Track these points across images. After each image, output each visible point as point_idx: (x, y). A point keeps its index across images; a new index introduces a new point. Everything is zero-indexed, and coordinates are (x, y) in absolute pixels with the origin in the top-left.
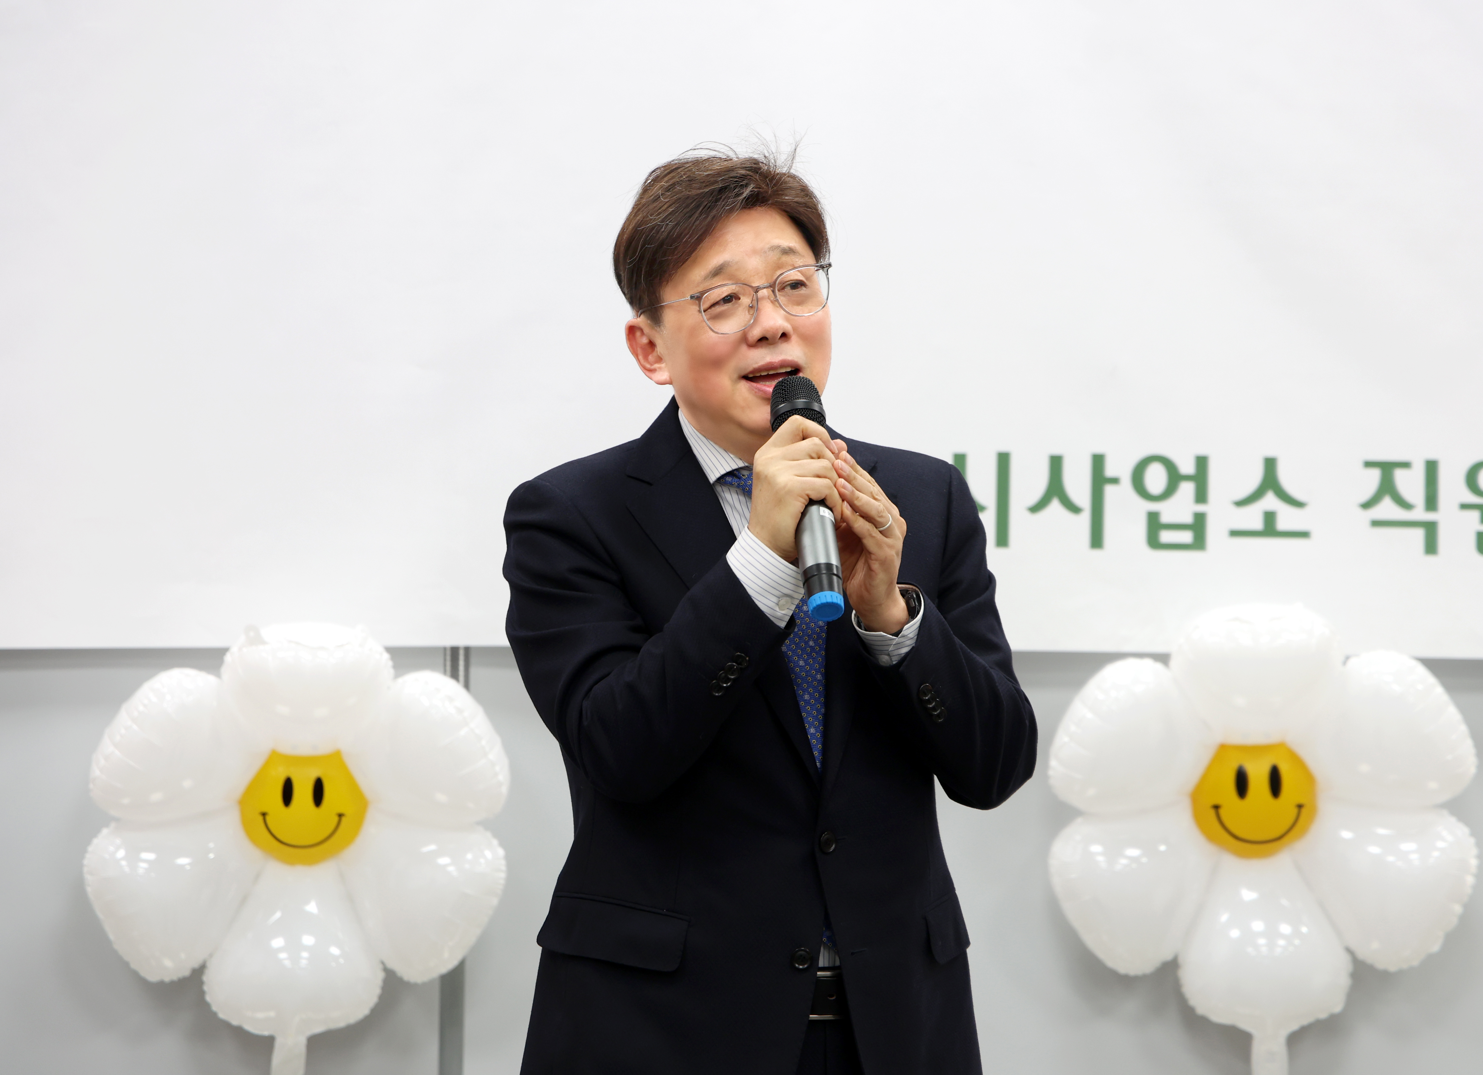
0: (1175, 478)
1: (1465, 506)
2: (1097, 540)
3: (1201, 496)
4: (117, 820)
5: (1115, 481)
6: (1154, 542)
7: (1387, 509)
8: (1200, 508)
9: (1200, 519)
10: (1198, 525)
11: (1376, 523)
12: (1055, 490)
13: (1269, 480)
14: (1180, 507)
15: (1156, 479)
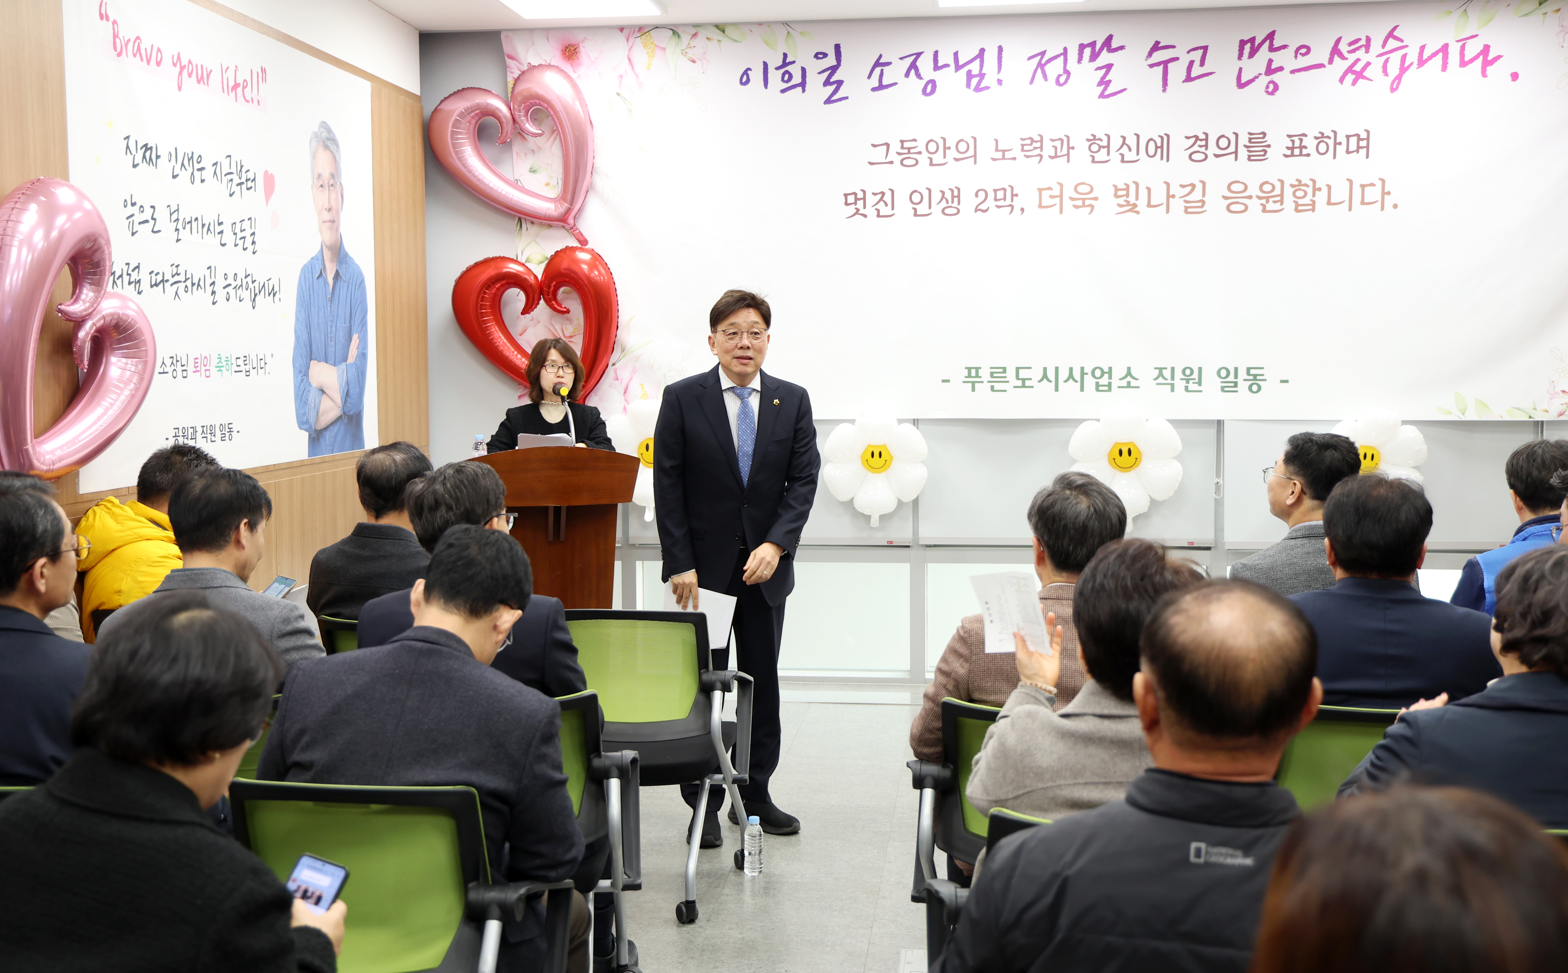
0: (1103, 373)
1: (1181, 379)
2: (1082, 389)
3: (1110, 378)
4: (831, 461)
5: (1087, 374)
6: (1097, 390)
7: (1161, 380)
8: (1110, 381)
9: (1110, 383)
10: (1109, 385)
11: (1158, 384)
12: (1071, 376)
13: (1129, 373)
14: (1104, 380)
15: (1098, 373)
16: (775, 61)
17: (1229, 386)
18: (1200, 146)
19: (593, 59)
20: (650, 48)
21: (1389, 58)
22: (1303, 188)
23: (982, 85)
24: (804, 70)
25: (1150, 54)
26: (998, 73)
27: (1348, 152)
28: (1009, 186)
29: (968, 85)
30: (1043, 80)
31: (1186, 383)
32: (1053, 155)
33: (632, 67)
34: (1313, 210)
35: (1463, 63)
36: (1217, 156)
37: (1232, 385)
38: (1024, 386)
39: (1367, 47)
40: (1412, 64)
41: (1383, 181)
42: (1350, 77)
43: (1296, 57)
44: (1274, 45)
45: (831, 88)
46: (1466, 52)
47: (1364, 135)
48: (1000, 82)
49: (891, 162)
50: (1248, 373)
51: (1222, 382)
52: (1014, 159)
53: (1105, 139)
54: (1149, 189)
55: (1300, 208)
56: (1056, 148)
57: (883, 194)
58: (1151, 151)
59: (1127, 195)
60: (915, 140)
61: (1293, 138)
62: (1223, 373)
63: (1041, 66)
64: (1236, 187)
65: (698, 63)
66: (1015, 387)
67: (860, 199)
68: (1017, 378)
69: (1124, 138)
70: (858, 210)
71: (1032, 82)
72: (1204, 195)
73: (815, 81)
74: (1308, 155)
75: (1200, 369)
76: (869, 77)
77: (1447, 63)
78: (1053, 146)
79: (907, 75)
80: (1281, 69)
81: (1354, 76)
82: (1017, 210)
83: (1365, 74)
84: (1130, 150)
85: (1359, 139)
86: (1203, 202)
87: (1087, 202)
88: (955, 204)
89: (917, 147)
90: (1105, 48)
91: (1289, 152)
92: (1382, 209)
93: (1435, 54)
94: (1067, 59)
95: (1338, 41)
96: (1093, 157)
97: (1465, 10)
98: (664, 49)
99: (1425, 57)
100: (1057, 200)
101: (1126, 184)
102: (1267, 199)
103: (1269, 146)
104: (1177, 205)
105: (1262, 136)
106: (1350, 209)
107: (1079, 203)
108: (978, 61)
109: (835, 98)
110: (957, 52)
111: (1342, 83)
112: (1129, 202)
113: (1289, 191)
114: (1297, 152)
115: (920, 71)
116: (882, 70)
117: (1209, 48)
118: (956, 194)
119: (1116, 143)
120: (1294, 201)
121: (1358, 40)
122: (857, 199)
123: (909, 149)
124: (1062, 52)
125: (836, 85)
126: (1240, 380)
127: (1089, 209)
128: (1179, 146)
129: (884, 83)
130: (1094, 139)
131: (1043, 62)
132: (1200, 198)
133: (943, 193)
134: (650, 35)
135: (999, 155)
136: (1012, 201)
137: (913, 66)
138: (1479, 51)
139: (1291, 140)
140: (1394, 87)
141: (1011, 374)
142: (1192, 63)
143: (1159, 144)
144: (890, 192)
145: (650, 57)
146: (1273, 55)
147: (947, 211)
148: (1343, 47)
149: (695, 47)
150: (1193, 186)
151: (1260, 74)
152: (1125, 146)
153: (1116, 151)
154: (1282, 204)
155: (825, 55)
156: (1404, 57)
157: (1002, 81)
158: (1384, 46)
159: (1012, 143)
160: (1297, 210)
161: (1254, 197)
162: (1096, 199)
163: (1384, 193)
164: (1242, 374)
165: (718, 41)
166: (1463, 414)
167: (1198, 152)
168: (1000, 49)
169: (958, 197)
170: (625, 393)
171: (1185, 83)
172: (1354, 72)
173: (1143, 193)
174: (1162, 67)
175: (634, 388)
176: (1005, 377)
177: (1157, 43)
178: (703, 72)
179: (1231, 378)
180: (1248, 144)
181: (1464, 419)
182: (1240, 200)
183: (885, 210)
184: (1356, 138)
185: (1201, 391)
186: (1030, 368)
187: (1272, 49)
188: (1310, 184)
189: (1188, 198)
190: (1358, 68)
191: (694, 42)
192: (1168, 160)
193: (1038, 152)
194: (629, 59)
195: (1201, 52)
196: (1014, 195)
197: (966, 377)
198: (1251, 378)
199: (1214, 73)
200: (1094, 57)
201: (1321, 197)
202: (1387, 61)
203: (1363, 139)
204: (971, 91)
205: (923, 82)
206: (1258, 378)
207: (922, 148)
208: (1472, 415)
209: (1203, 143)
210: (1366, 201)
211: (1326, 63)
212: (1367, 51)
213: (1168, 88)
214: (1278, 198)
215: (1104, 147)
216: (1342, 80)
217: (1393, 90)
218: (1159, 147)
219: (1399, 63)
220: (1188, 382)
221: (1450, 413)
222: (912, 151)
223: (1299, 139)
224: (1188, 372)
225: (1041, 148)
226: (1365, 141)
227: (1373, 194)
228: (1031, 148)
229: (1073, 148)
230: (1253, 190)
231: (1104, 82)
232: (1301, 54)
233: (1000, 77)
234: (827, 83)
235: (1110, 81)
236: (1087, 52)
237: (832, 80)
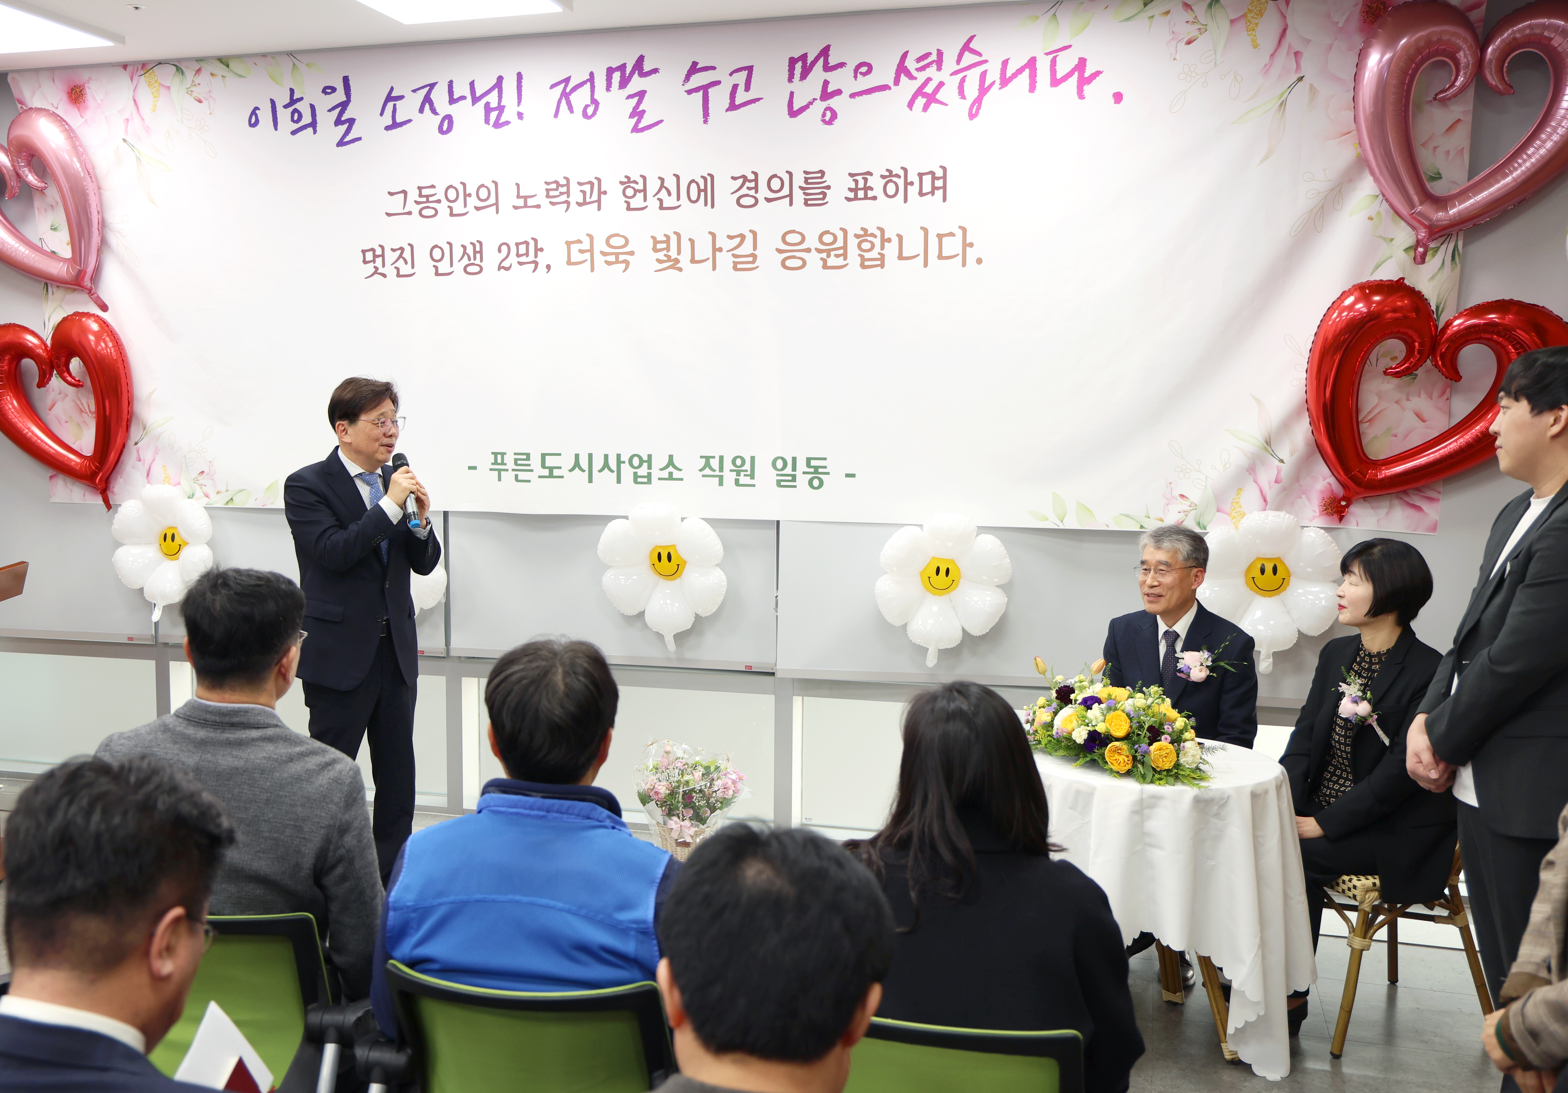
0: (642, 461)
1: (731, 471)
2: (619, 481)
3: (650, 467)
5: (624, 462)
6: (636, 482)
7: (707, 471)
8: (649, 471)
9: (649, 474)
10: (649, 476)
11: (704, 476)
12: (606, 465)
13: (671, 462)
14: (643, 471)
15: (636, 462)
16: (283, 99)
17: (787, 481)
18: (749, 189)
19: (99, 102)
20: (155, 87)
21: (966, 76)
22: (869, 238)
23: (502, 120)
24: (313, 107)
25: (687, 78)
26: (518, 106)
27: (921, 194)
28: (533, 239)
29: (487, 121)
30: (568, 112)
31: (737, 476)
32: (581, 201)
33: (138, 109)
34: (882, 266)
35: (1055, 82)
36: (768, 200)
37: (790, 478)
38: (551, 476)
39: (939, 63)
40: (993, 83)
41: (964, 230)
42: (921, 101)
43: (856, 77)
44: (829, 63)
45: (343, 128)
46: (1058, 68)
47: (939, 173)
48: (520, 116)
49: (410, 213)
50: (808, 465)
51: (778, 475)
52: (538, 206)
53: (640, 181)
54: (692, 241)
55: (867, 263)
56: (584, 192)
57: (402, 249)
58: (694, 195)
59: (668, 249)
60: (433, 187)
61: (856, 178)
62: (780, 464)
63: (565, 95)
64: (793, 238)
65: (205, 103)
66: (540, 477)
67: (378, 256)
68: (543, 466)
69: (662, 180)
70: (376, 268)
71: (556, 115)
72: (755, 248)
73: (326, 119)
74: (874, 198)
75: (753, 459)
76: (382, 114)
77: (1036, 82)
78: (581, 191)
79: (421, 110)
80: (838, 92)
81: (924, 100)
82: (542, 267)
83: (938, 97)
84: (669, 194)
85: (934, 178)
86: (755, 257)
87: (622, 258)
88: (478, 261)
89: (436, 194)
90: (637, 72)
91: (852, 195)
92: (964, 264)
93: (1020, 71)
94: (594, 86)
95: (905, 55)
96: (628, 203)
97: (1054, 15)
98: (169, 88)
99: (1009, 74)
100: (587, 256)
101: (665, 235)
102: (828, 252)
103: (828, 187)
104: (725, 260)
105: (819, 175)
106: (926, 265)
107: (612, 258)
108: (495, 92)
109: (347, 139)
110: (474, 81)
111: (911, 109)
112: (671, 257)
113: (853, 242)
114: (861, 194)
115: (435, 105)
116: (395, 105)
117: (754, 68)
118: (478, 249)
119: (653, 186)
120: (860, 255)
121: (927, 55)
122: (375, 256)
123: (427, 197)
124: (589, 77)
125: (348, 124)
126: (799, 473)
127: (624, 265)
128: (724, 189)
129: (398, 120)
130: (627, 182)
131: (568, 90)
132: (751, 251)
133: (464, 247)
134: (153, 72)
135: (521, 202)
136: (536, 256)
137: (427, 99)
138: (1073, 66)
139: (854, 180)
140: (974, 112)
141: (535, 462)
142: (735, 87)
143: (702, 187)
144: (409, 248)
145: (155, 97)
146: (829, 76)
147: (469, 269)
148: (911, 64)
149: (199, 84)
150: (742, 237)
151: (815, 99)
152: (664, 189)
153: (654, 196)
154: (845, 259)
155: (334, 90)
156: (983, 75)
157: (523, 114)
158: (958, 62)
159: (535, 187)
160: (863, 266)
161: (813, 250)
162: (632, 253)
163: (966, 245)
164: (801, 466)
165: (223, 76)
166: (1062, 521)
167: (747, 195)
168: (520, 76)
169: (481, 252)
170: (148, 475)
171: (729, 112)
172: (925, 95)
173: (686, 246)
174: (701, 93)
175: (156, 470)
176: (529, 465)
177: (695, 64)
178: (211, 114)
179: (789, 470)
180: (804, 185)
181: (1062, 527)
182: (798, 254)
183: (405, 269)
184: (930, 176)
185: (754, 486)
186: (560, 454)
187: (827, 68)
188: (878, 233)
189: (736, 252)
190: (929, 89)
191: (198, 80)
192: (713, 206)
193: (564, 198)
194: (135, 100)
195: (745, 73)
196: (538, 250)
197: (492, 464)
198: (812, 470)
199: (762, 99)
200: (624, 84)
201: (891, 250)
202: (963, 80)
203: (939, 178)
204: (490, 128)
205: (438, 119)
206: (820, 470)
207: (441, 196)
208: (1071, 523)
209: (752, 185)
210: (944, 254)
211: (891, 84)
212: (939, 69)
213: (711, 119)
214: (841, 252)
215: (640, 191)
216: (911, 105)
217: (972, 116)
218: (702, 190)
219: (978, 83)
220: (738, 474)
221: (1047, 519)
222: (431, 199)
223: (863, 178)
224: (739, 462)
225: (568, 193)
226: (941, 181)
227: (952, 246)
228: (557, 193)
229: (605, 193)
230: (812, 242)
231: (637, 113)
232: (861, 73)
233: (521, 109)
234: (338, 122)
235: (644, 112)
236: (617, 76)
237: (343, 119)
